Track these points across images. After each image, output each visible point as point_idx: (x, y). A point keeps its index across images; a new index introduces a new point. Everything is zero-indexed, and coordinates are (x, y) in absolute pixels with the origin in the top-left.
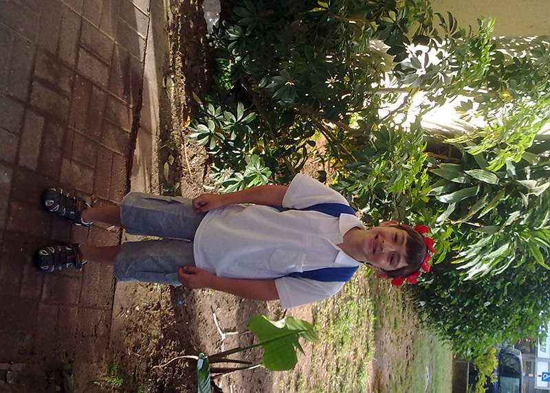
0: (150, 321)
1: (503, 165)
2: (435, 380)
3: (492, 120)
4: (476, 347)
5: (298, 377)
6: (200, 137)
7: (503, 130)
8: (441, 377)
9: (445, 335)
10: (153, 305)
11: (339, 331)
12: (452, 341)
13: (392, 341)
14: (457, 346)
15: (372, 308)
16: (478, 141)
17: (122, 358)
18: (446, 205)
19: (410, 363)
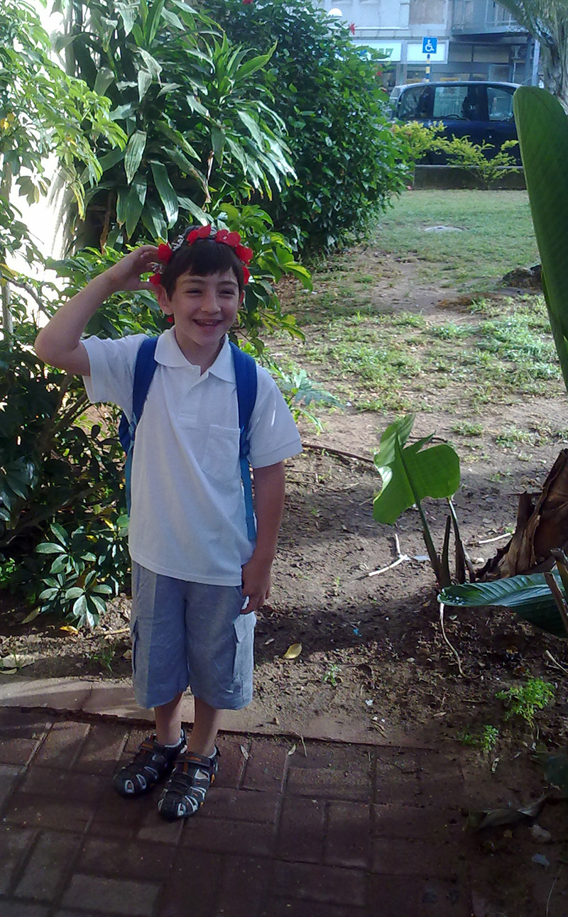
0: (389, 681)
1: (116, 125)
2: (445, 217)
3: (47, 145)
4: (393, 155)
5: (457, 433)
6: (93, 609)
7: (61, 127)
8: (439, 207)
9: (377, 203)
10: (362, 677)
11: (382, 371)
12: (386, 193)
13: (391, 286)
14: (394, 184)
15: (342, 319)
16: (80, 165)
17: (450, 726)
18: (183, 212)
19: (423, 256)
